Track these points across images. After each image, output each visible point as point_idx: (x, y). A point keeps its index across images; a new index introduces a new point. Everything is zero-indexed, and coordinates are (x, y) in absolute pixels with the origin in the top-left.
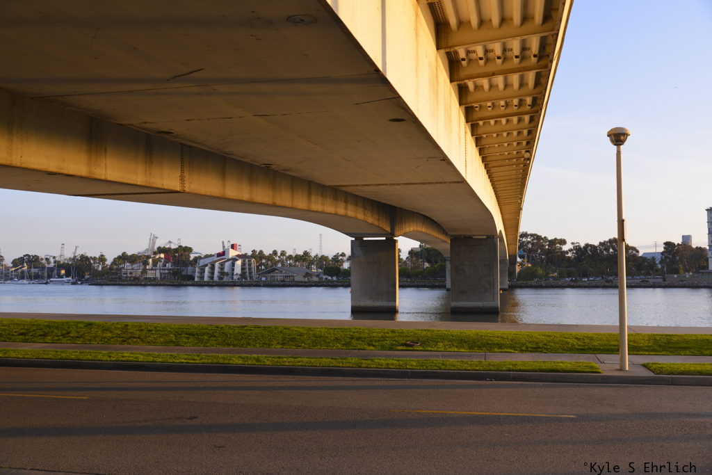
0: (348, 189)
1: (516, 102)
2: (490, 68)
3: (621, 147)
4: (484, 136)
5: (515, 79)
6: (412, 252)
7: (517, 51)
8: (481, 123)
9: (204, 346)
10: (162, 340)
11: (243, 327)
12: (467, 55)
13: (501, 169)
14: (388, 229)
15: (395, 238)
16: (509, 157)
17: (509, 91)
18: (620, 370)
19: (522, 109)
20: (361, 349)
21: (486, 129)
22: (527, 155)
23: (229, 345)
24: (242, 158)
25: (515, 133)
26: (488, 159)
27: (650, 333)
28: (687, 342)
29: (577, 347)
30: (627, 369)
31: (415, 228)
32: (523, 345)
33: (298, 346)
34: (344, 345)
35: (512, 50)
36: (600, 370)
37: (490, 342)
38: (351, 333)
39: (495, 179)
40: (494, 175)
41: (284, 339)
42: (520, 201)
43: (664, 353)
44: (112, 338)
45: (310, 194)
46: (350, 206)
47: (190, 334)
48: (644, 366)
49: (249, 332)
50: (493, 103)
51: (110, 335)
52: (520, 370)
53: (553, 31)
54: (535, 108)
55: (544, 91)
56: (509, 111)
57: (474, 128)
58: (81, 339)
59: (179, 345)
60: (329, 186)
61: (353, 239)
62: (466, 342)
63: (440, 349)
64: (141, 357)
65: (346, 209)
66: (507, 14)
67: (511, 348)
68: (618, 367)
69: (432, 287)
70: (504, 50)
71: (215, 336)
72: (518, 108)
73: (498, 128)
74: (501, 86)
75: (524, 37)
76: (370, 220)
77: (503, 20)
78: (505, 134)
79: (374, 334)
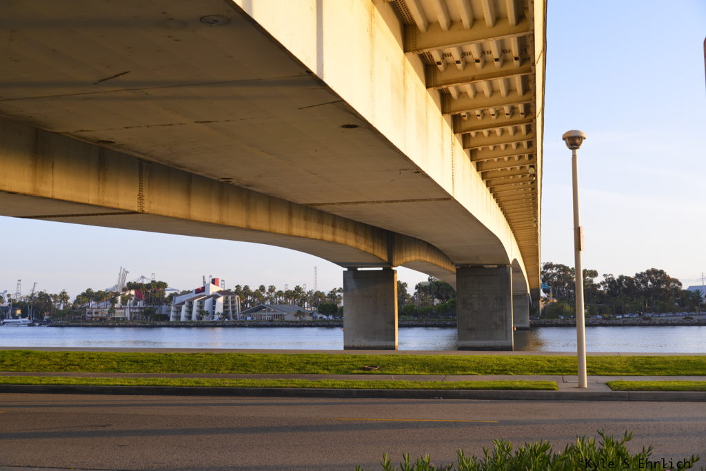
0: (324, 208)
1: (506, 109)
2: (470, 73)
3: (577, 150)
4: (480, 148)
5: (500, 83)
6: (419, 287)
7: (495, 54)
8: (473, 134)
9: (147, 372)
10: (102, 367)
11: (194, 354)
12: (443, 58)
13: (505, 187)
14: (385, 258)
15: (394, 268)
16: (513, 172)
17: (495, 98)
18: (578, 387)
19: (516, 118)
20: (315, 373)
21: (480, 140)
22: (532, 171)
23: (173, 370)
24: (196, 170)
25: (514, 145)
26: (489, 175)
27: (631, 355)
28: (666, 362)
29: (547, 369)
30: (586, 386)
31: (418, 257)
32: (489, 367)
33: (246, 371)
34: (299, 370)
35: (491, 52)
36: (555, 388)
37: (454, 365)
38: (308, 359)
39: (502, 199)
40: (500, 194)
41: (234, 364)
42: (535, 225)
43: (636, 374)
44: (49, 365)
45: (290, 215)
46: (338, 231)
47: (134, 362)
48: (607, 384)
49: (198, 359)
50: (482, 111)
51: (47, 362)
52: (472, 389)
53: (528, 31)
54: (528, 118)
55: (533, 98)
56: (501, 120)
57: (465, 140)
58: (16, 367)
59: (120, 372)
60: (302, 205)
61: (346, 269)
62: (428, 365)
63: (398, 373)
64: (74, 381)
65: (334, 234)
66: (478, 14)
67: (475, 370)
68: (577, 385)
69: (443, 326)
70: (483, 53)
71: (161, 363)
72: (511, 117)
73: (492, 139)
74: (487, 92)
75: (501, 38)
76: (363, 247)
77: (475, 20)
78: (502, 146)
79: (333, 360)
